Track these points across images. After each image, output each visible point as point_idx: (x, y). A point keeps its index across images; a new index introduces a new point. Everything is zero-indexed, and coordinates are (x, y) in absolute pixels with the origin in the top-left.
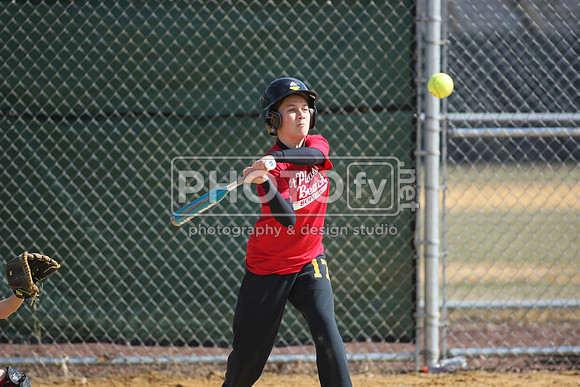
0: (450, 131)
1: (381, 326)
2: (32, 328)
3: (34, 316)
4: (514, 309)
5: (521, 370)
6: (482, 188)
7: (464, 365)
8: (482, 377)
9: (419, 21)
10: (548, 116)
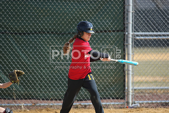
0: (135, 38)
1: (114, 95)
2: (13, 95)
3: (13, 92)
4: (154, 89)
5: (156, 107)
6: (144, 54)
7: (139, 106)
8: (144, 109)
9: (126, 5)
10: (163, 33)
